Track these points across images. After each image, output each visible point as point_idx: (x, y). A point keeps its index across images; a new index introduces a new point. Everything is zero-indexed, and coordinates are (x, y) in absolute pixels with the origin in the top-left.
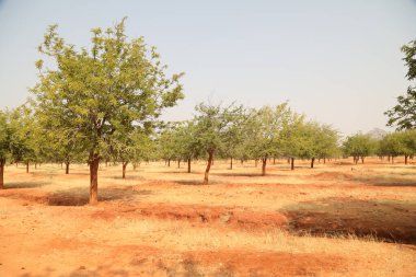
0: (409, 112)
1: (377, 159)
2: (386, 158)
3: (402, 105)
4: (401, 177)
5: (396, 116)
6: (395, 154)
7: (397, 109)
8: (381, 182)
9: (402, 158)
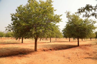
0: (11, 28)
1: (5, 38)
2: (7, 38)
3: (9, 26)
4: (9, 42)
5: (8, 28)
6: (9, 37)
7: (8, 27)
8: (5, 43)
9: (10, 38)
